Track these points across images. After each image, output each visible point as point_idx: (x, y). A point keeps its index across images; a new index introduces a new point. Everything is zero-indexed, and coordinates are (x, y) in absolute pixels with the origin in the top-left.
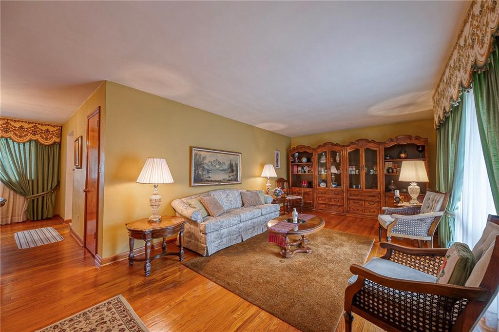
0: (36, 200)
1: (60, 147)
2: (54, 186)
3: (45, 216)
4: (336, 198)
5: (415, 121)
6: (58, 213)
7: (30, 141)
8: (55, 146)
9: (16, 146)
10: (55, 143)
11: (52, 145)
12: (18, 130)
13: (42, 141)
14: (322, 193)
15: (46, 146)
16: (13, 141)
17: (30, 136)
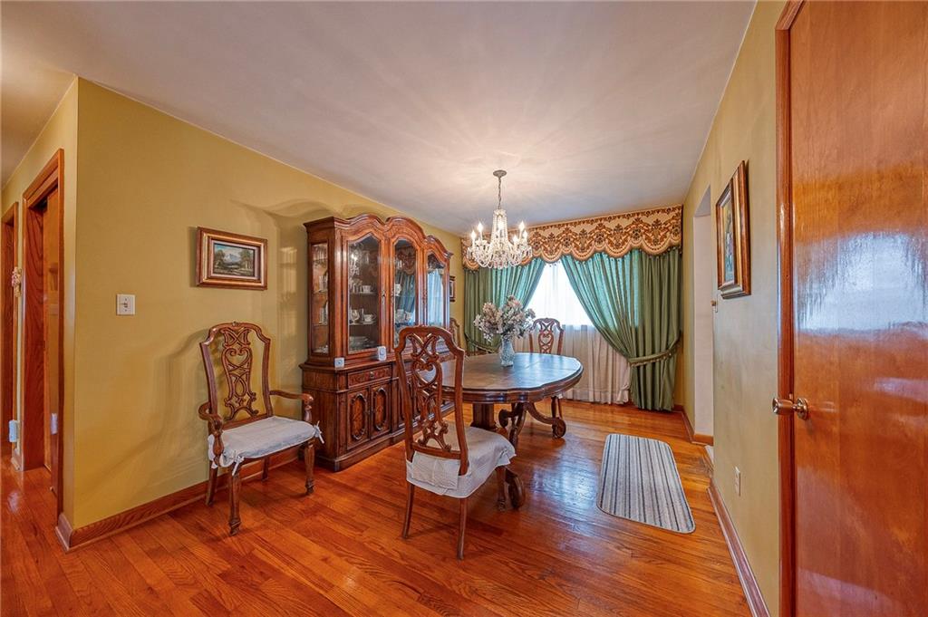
0: (642, 368)
1: (681, 256)
2: (672, 344)
3: (658, 406)
6: (681, 404)
7: (631, 251)
8: (671, 253)
9: (613, 263)
10: (671, 247)
11: (666, 252)
12: (614, 234)
13: (649, 248)
15: (655, 256)
16: (609, 257)
17: (631, 243)
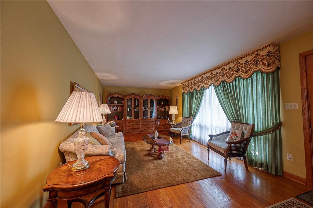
4: (136, 125)
5: (164, 89)
14: (128, 123)
